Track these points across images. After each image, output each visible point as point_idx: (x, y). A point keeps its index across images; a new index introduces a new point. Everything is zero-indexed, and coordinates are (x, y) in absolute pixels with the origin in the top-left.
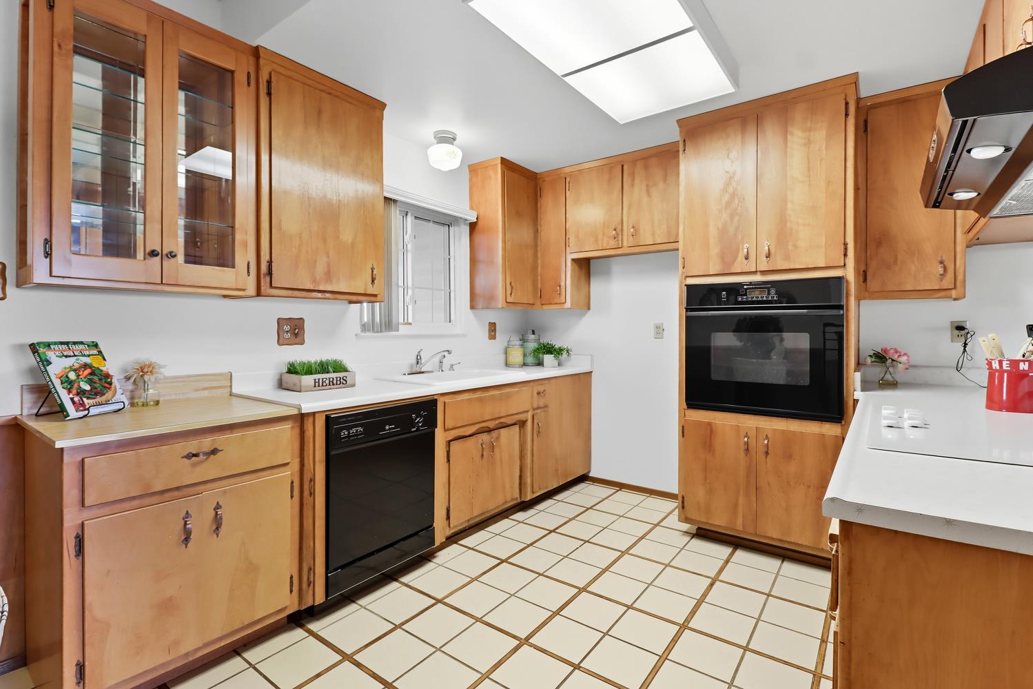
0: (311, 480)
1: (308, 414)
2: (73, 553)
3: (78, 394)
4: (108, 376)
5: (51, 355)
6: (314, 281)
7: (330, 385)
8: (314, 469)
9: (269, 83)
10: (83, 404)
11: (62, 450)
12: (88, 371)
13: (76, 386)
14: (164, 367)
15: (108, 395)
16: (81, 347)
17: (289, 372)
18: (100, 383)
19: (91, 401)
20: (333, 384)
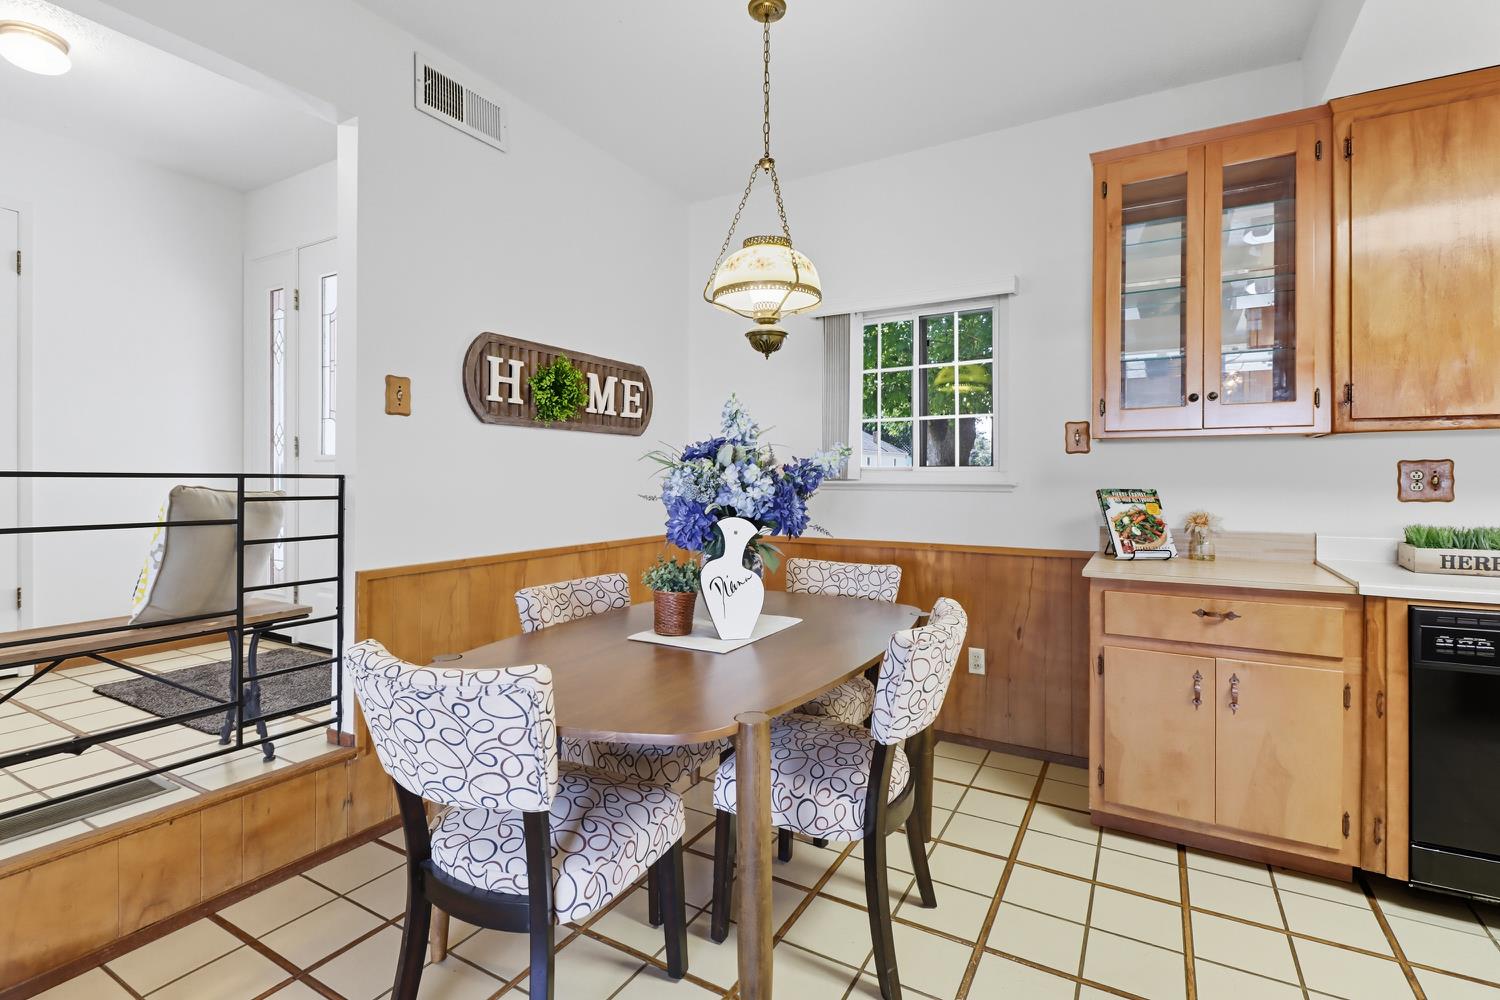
0: (1380, 694)
1: (1375, 599)
2: (1097, 670)
3: (1128, 538)
4: (1161, 524)
5: (1111, 501)
6: (1435, 402)
7: (1478, 568)
8: (1386, 680)
9: (1348, 141)
10: (1131, 547)
11: (1088, 580)
12: (1143, 517)
13: (1128, 530)
14: (1221, 519)
15: (1157, 542)
16: (1139, 494)
17: (1409, 542)
18: (1152, 528)
19: (1139, 546)
20: (1487, 568)
